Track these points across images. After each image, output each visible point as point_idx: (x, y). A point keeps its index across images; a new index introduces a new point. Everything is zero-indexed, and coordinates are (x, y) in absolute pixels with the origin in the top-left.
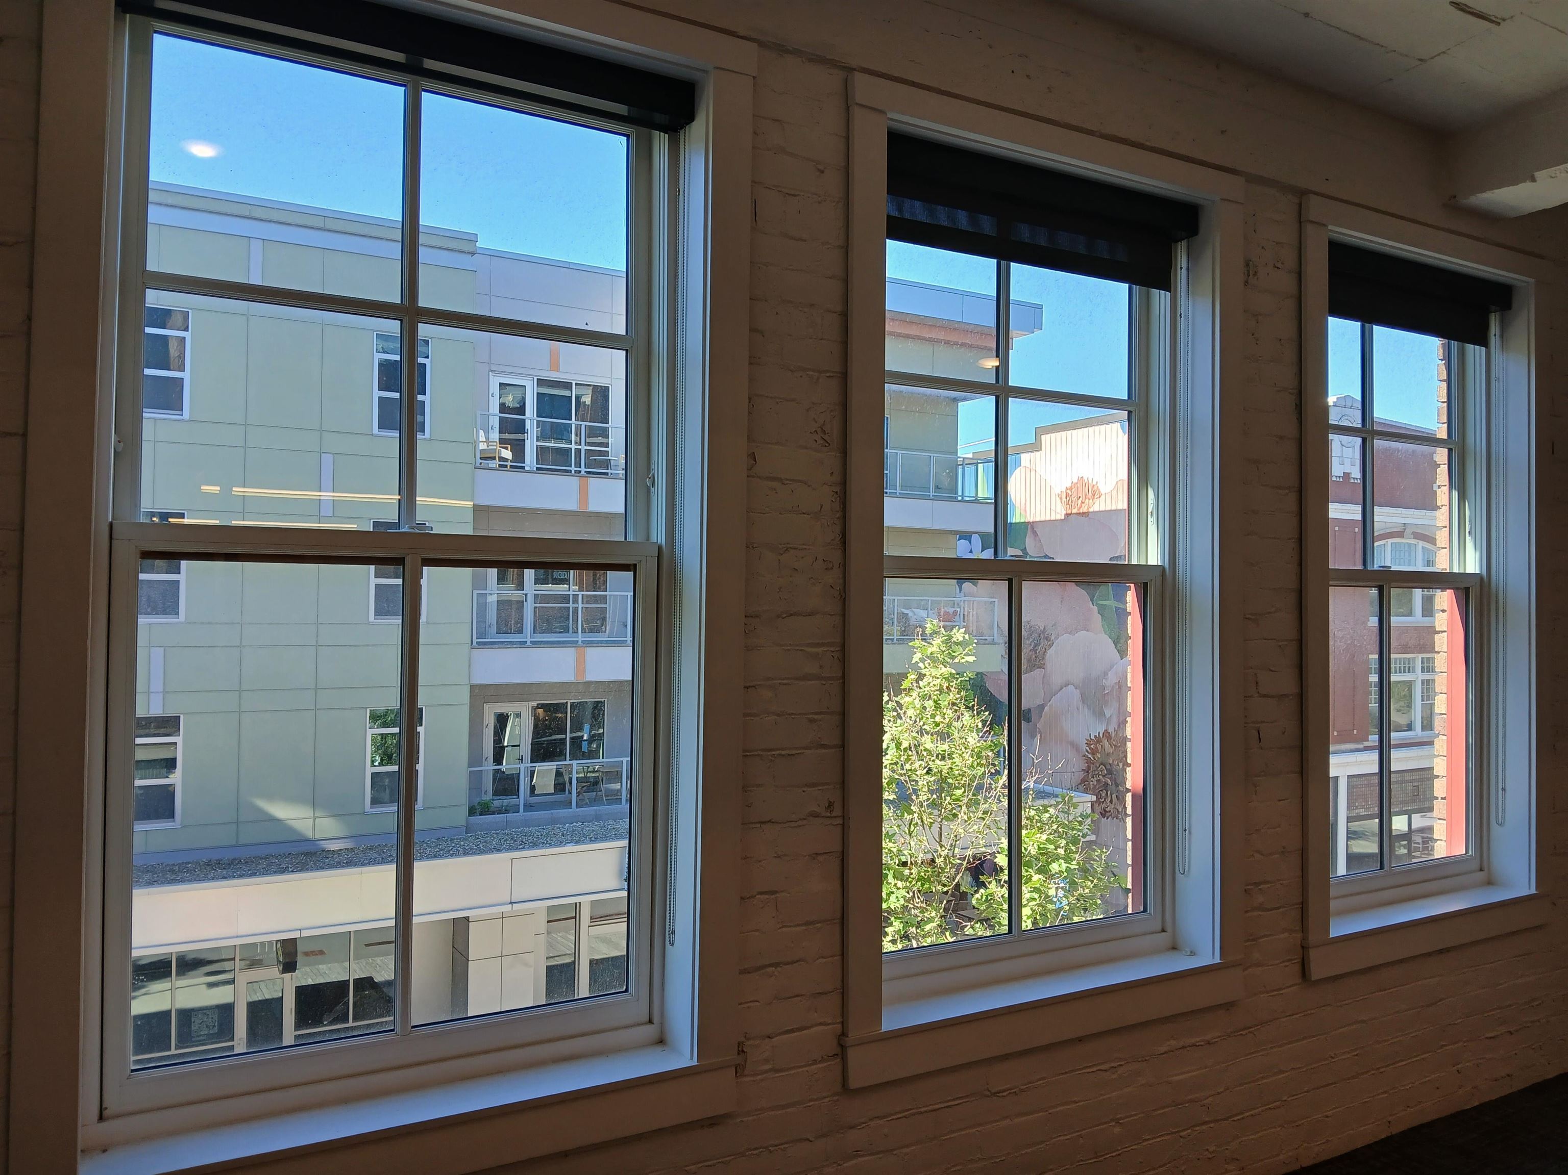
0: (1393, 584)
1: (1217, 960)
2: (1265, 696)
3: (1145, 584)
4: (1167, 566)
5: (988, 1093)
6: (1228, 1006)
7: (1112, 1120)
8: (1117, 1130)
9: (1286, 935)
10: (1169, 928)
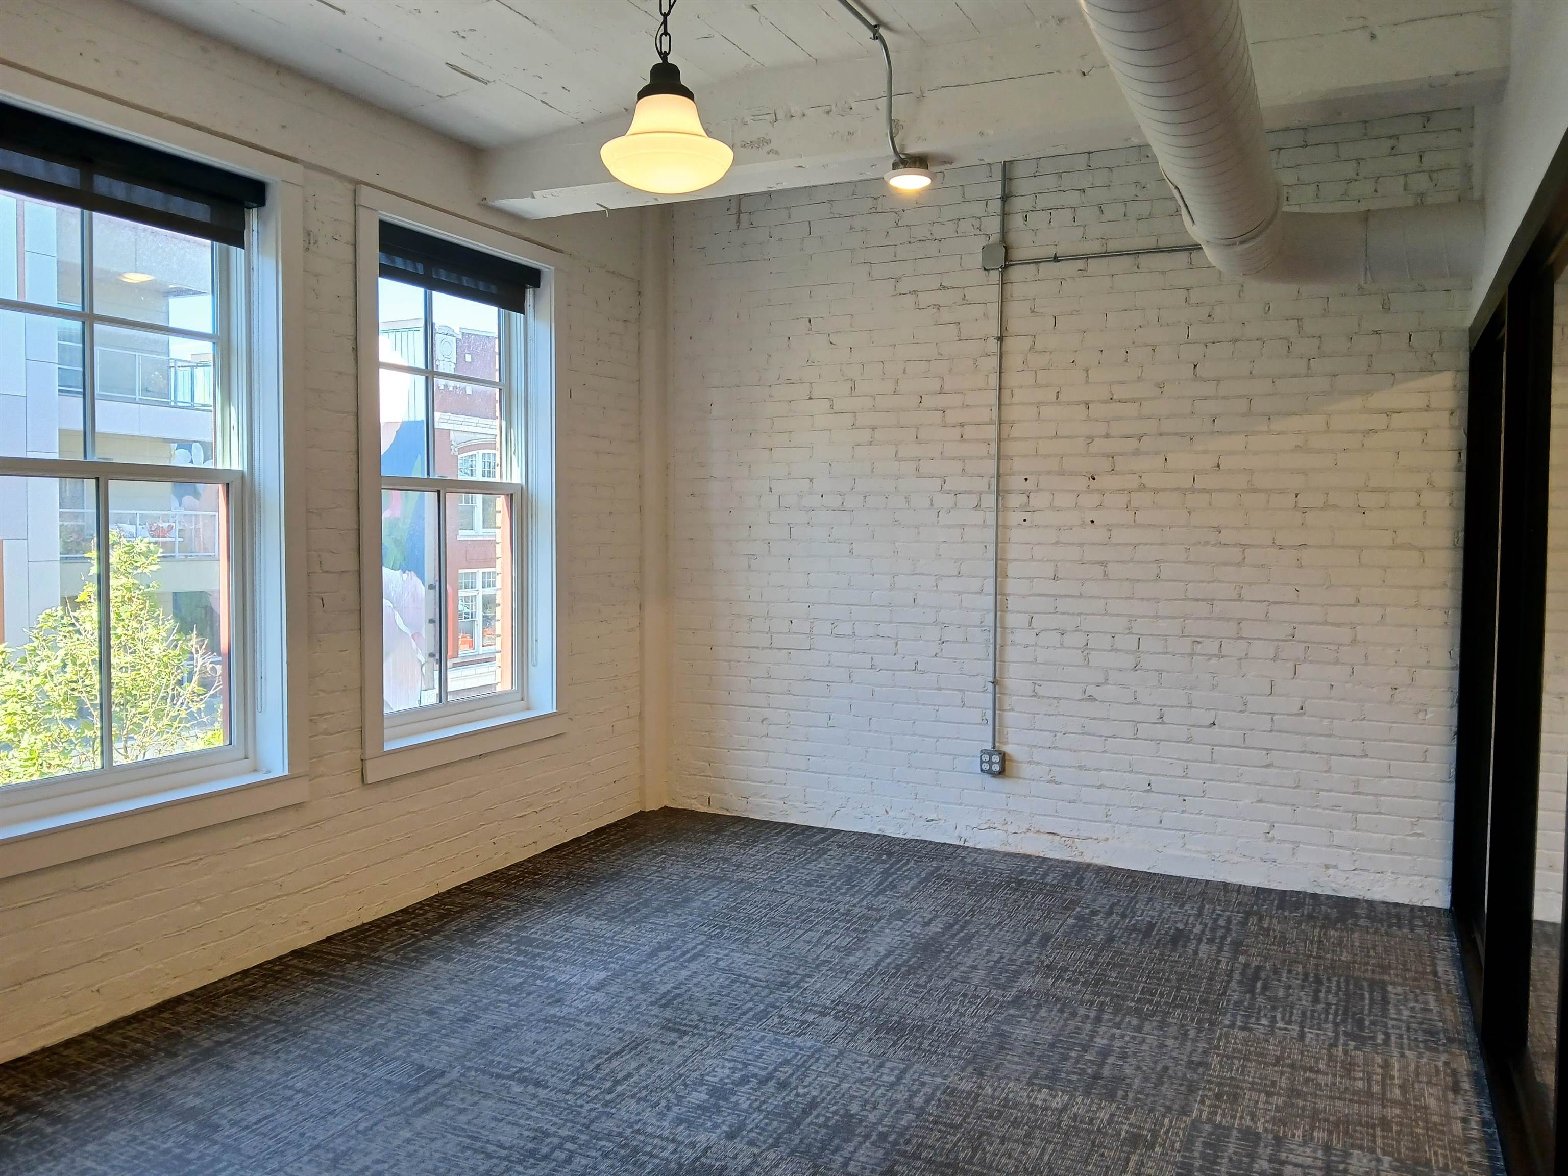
0: (448, 490)
1: (286, 773)
2: (327, 572)
3: (228, 484)
4: (246, 470)
5: (75, 889)
6: (298, 806)
7: (193, 902)
8: (199, 908)
9: (347, 752)
10: (251, 755)
